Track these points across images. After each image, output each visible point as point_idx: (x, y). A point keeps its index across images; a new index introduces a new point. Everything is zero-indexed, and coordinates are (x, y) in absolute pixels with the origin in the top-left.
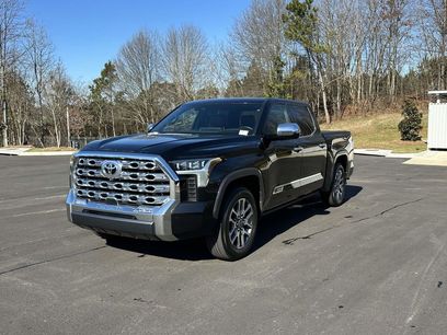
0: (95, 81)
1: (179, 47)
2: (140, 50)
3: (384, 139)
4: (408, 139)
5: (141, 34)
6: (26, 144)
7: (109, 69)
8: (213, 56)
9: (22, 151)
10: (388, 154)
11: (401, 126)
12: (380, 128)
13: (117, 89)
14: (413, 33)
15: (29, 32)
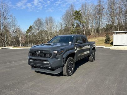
0: (27, 30)
1: (48, 22)
2: (39, 22)
3: (101, 43)
4: (107, 43)
5: (39, 18)
6: (12, 46)
7: (31, 27)
8: (56, 24)
9: (11, 48)
10: (104, 47)
11: (105, 40)
12: (99, 41)
13: (33, 32)
14: (105, 18)
15: (11, 18)
